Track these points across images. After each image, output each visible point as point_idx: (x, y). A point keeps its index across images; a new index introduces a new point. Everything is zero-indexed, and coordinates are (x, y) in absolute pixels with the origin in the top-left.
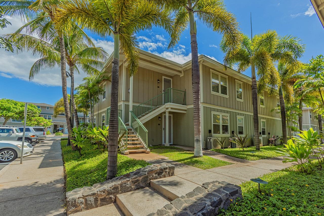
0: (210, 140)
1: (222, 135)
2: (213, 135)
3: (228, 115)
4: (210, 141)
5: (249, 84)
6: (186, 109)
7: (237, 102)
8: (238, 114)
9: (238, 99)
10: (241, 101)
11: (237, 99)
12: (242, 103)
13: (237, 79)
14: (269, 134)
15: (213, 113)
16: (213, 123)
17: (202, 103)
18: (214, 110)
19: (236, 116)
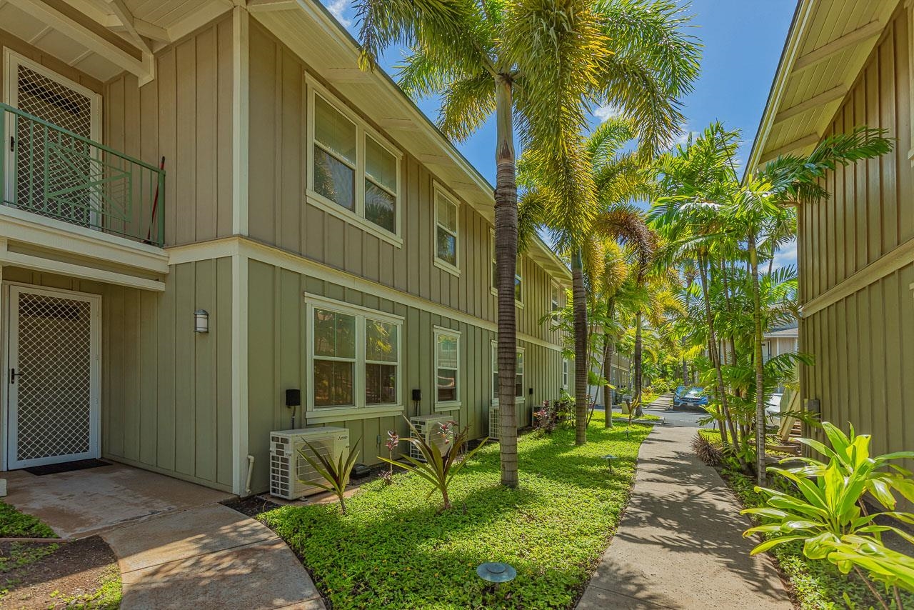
0: (282, 447)
1: (361, 411)
2: (312, 412)
3: (397, 321)
4: (282, 453)
5: (481, 218)
6: (161, 268)
7: (435, 273)
8: (442, 321)
9: (439, 263)
10: (452, 273)
11: (436, 259)
12: (454, 281)
13: (440, 182)
14: (531, 391)
15: (313, 303)
16: (311, 356)
17: (241, 236)
18: (324, 289)
19: (431, 326)
